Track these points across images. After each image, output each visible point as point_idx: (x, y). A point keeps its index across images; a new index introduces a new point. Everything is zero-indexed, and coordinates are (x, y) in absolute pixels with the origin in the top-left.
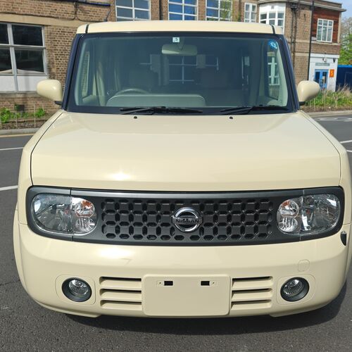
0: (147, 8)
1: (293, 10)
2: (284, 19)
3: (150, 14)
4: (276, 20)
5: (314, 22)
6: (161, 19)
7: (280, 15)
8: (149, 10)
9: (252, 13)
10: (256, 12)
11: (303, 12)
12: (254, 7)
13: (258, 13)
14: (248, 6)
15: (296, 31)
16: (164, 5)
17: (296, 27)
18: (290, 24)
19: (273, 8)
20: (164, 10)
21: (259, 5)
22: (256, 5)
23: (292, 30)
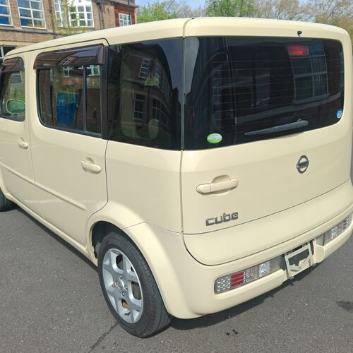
1: (98, 4)
2: (92, 13)
4: (85, 13)
5: (117, 16)
7: (88, 9)
9: (61, 5)
10: (64, 4)
11: (106, 7)
13: (66, 6)
15: (103, 24)
17: (103, 21)
18: (97, 17)
19: (80, 1)
23: (100, 23)
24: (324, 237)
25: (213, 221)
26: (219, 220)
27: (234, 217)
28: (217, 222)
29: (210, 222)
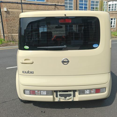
0: (72, 5)
3: (73, 6)
4: (114, 6)
6: (76, 10)
8: (73, 5)
9: (106, 4)
10: (107, 4)
12: (106, 2)
13: (108, 4)
14: (104, 2)
16: (78, 3)
19: (113, 2)
20: (78, 5)
21: (108, 1)
22: (107, 2)
24: (82, 92)
25: (25, 72)
26: (27, 72)
27: (32, 73)
28: (26, 73)
29: (24, 72)
